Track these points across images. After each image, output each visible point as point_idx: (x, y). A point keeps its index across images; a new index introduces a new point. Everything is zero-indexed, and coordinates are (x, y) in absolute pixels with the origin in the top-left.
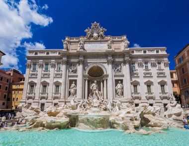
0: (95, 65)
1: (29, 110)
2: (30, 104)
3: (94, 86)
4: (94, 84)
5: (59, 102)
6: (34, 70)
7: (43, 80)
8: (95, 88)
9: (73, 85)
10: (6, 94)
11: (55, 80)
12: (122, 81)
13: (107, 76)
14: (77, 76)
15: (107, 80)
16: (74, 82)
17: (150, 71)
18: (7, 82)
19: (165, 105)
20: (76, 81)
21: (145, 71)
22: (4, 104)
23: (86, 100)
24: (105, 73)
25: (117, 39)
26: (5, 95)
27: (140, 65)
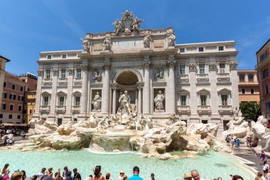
0: (126, 70)
1: (43, 127)
2: (45, 119)
3: (124, 98)
4: (124, 95)
5: (79, 117)
6: (48, 77)
7: (59, 90)
8: (125, 101)
9: (97, 96)
10: (22, 105)
11: (75, 90)
12: (163, 91)
13: (143, 84)
14: (102, 86)
15: (142, 90)
16: (98, 93)
17: (206, 77)
18: (22, 90)
19: (226, 122)
20: (100, 91)
21: (199, 77)
22: (19, 117)
23: (113, 115)
24: (140, 81)
25: (158, 33)
26: (20, 107)
27: (192, 69)
